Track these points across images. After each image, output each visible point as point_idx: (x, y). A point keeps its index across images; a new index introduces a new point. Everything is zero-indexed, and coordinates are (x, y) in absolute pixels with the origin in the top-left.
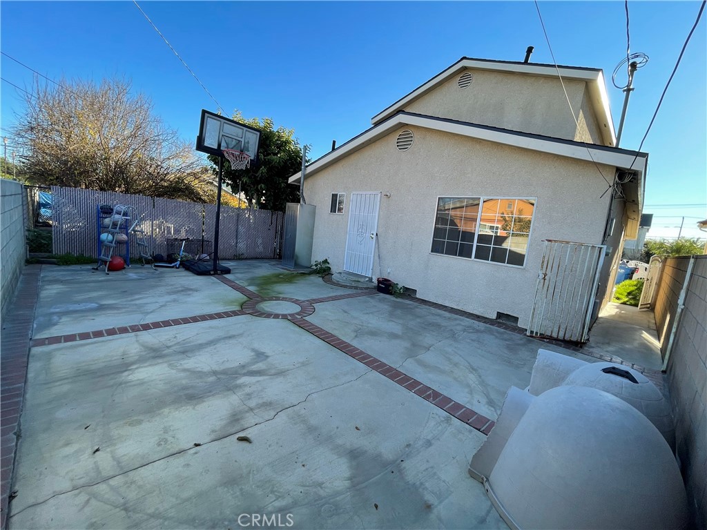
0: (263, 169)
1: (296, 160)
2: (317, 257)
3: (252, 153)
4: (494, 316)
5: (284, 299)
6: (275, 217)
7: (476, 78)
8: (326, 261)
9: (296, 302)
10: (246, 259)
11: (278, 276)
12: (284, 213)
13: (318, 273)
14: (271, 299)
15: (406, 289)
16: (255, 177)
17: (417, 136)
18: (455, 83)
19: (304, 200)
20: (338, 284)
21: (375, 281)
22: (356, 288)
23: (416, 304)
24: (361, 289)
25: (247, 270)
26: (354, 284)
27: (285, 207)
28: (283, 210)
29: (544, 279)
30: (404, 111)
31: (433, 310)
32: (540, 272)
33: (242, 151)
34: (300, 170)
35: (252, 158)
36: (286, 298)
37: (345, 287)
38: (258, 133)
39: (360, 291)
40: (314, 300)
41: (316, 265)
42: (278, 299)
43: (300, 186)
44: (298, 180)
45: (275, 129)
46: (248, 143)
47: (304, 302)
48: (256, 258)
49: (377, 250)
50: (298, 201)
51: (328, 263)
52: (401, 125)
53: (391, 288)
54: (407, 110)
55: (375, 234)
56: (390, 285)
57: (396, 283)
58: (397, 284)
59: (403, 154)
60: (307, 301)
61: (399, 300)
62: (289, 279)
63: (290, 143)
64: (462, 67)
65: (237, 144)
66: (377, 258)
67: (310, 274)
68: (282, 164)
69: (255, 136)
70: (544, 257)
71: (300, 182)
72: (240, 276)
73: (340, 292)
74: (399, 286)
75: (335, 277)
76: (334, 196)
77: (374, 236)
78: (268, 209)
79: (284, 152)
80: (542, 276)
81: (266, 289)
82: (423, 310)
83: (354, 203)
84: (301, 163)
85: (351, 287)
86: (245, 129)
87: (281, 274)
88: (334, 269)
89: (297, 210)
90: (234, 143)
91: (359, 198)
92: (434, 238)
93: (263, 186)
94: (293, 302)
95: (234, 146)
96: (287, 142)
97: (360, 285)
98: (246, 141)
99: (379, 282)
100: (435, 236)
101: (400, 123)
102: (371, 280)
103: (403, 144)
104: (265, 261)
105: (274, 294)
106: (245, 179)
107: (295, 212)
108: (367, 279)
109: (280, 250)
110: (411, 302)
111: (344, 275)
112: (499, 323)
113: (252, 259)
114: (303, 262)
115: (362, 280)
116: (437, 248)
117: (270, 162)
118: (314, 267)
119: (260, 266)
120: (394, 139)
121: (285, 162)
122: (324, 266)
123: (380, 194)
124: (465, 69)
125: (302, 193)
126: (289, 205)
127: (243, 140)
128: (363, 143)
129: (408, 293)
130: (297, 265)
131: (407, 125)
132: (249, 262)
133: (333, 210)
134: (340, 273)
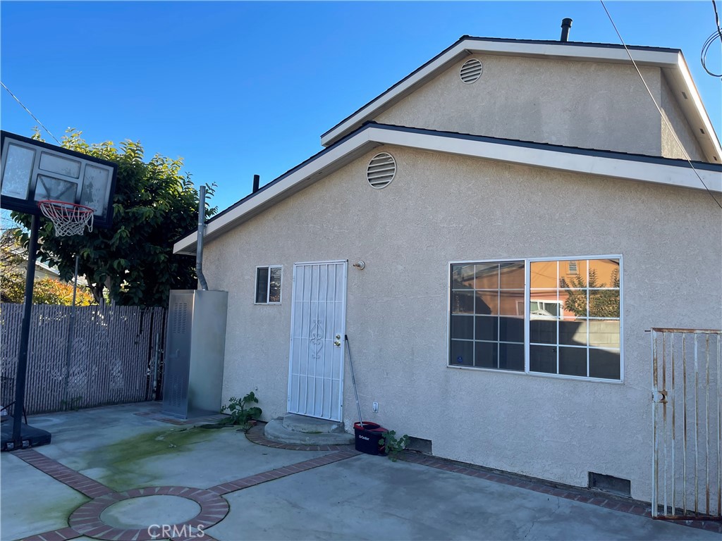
0: (123, 231)
1: (187, 210)
2: (234, 390)
3: (97, 205)
4: (584, 482)
5: (164, 491)
6: (147, 317)
7: (488, 68)
8: (251, 398)
9: (190, 494)
10: (87, 407)
11: (152, 438)
12: (166, 308)
13: (236, 423)
14: (134, 494)
15: (412, 440)
16: (107, 246)
17: (401, 163)
18: (455, 77)
19: (204, 283)
20: (276, 444)
21: (349, 428)
22: (314, 447)
23: (433, 470)
24: (324, 448)
25: (86, 433)
26: (308, 440)
27: (168, 297)
28: (163, 302)
29: (663, 401)
30: (375, 123)
31: (468, 479)
32: (654, 390)
33: (77, 202)
34: (195, 229)
35: (99, 213)
36: (169, 488)
37: (292, 447)
38: (111, 169)
39: (321, 454)
40: (226, 485)
41: (232, 407)
42: (150, 492)
43: (195, 258)
44: (193, 247)
45: (145, 159)
46: (91, 186)
47: (205, 492)
48: (110, 403)
49: (348, 368)
50: (194, 286)
51: (256, 401)
52: (372, 146)
53: (381, 442)
54: (381, 120)
55: (343, 337)
56: (380, 437)
57: (390, 429)
58: (393, 432)
59: (380, 192)
60: (214, 489)
61: (400, 465)
62: (174, 443)
63: (175, 182)
64: (464, 51)
65: (68, 189)
66: (350, 383)
67: (220, 426)
68: (161, 220)
69: (103, 174)
70: (655, 360)
71: (195, 251)
72: (69, 446)
73: (282, 460)
74: (398, 436)
75: (271, 429)
76: (262, 274)
77: (341, 341)
78: (134, 304)
79: (164, 197)
80: (658, 397)
81: (126, 472)
82: (448, 482)
83: (300, 282)
84: (196, 216)
85: (303, 447)
86: (84, 162)
87: (158, 434)
88: (268, 413)
89: (192, 302)
90: (62, 187)
91: (308, 271)
92: (451, 336)
93: (123, 261)
94: (182, 496)
95: (62, 194)
96: (170, 181)
97: (321, 441)
98: (87, 183)
99: (358, 430)
100: (453, 333)
101: (370, 142)
102: (341, 427)
103: (379, 177)
104: (127, 407)
105: (143, 482)
106: (86, 252)
107: (187, 305)
108: (334, 427)
109: (159, 382)
110: (422, 468)
111: (289, 422)
112: (596, 494)
113: (100, 405)
114: (205, 402)
115: (324, 429)
116: (459, 356)
117: (136, 217)
118: (228, 411)
119: (116, 420)
120: (362, 167)
121: (166, 216)
122: (247, 407)
123: (345, 266)
124: (468, 53)
125: (201, 269)
126: (176, 294)
127: (80, 182)
128: (308, 178)
129: (417, 448)
130: (193, 410)
131: (383, 144)
132: (92, 413)
133: (261, 297)
134: (281, 419)
